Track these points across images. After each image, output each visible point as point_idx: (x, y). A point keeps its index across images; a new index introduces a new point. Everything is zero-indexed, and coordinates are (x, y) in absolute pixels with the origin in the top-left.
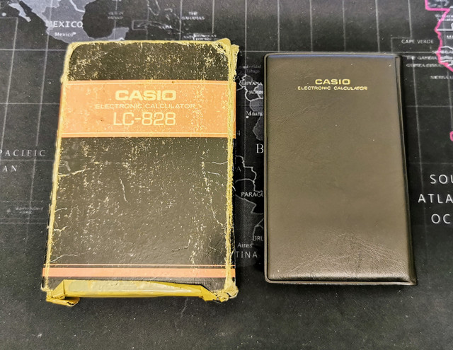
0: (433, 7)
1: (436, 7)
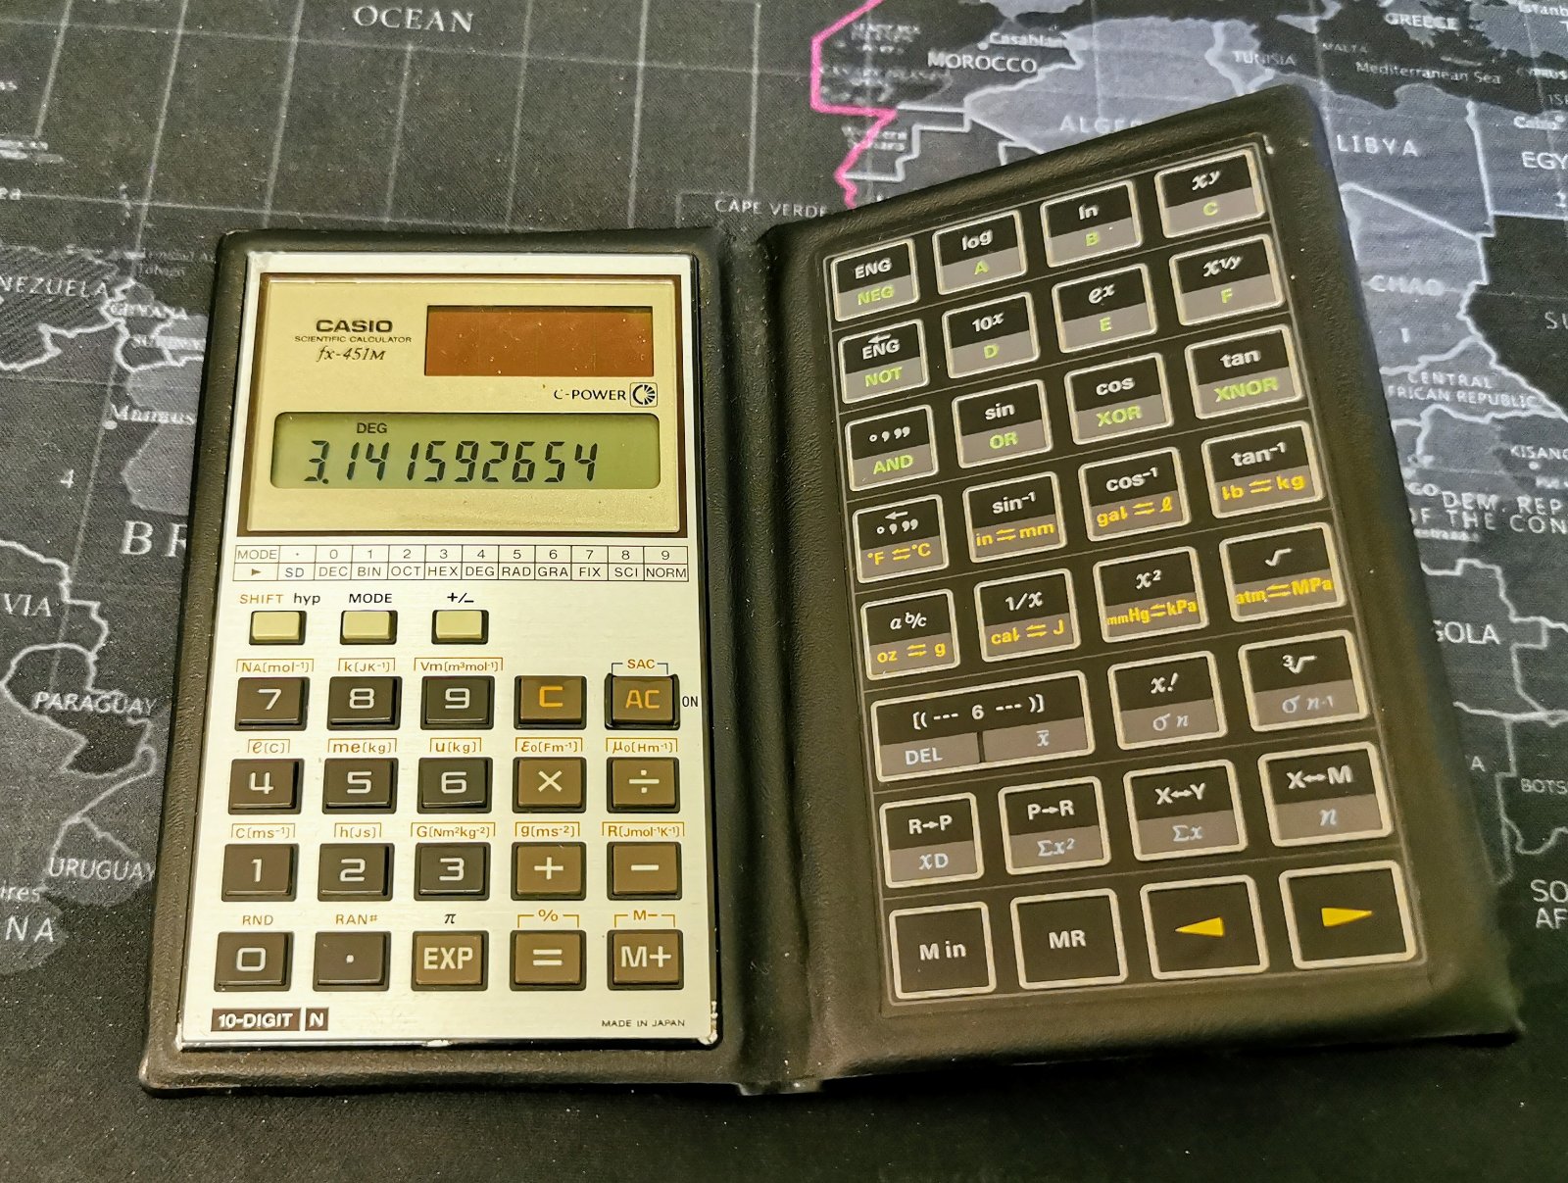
0: (840, 103)
1: (850, 102)
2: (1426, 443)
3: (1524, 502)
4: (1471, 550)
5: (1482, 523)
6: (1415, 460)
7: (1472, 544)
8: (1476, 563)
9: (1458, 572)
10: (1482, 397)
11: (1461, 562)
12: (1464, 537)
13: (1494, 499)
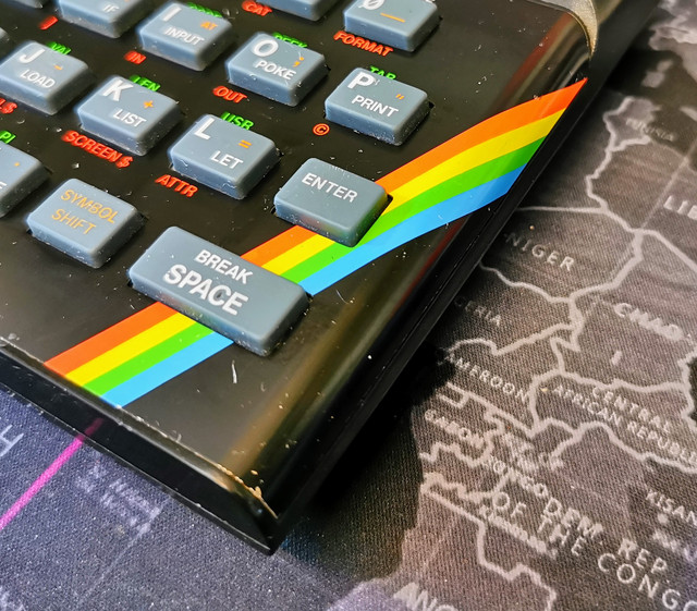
2: (569, 449)
3: (627, 546)
4: (539, 563)
5: (570, 544)
6: (546, 459)
7: (545, 558)
8: (536, 578)
9: (510, 576)
10: (653, 436)
11: (521, 568)
12: (540, 547)
13: (598, 528)
